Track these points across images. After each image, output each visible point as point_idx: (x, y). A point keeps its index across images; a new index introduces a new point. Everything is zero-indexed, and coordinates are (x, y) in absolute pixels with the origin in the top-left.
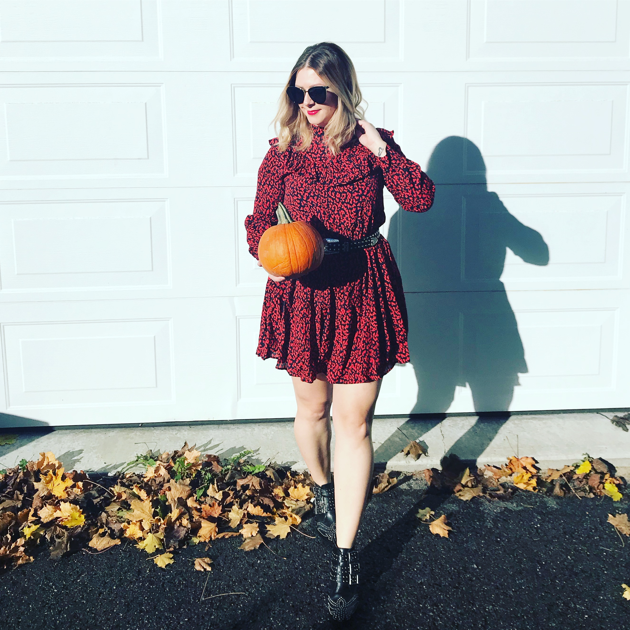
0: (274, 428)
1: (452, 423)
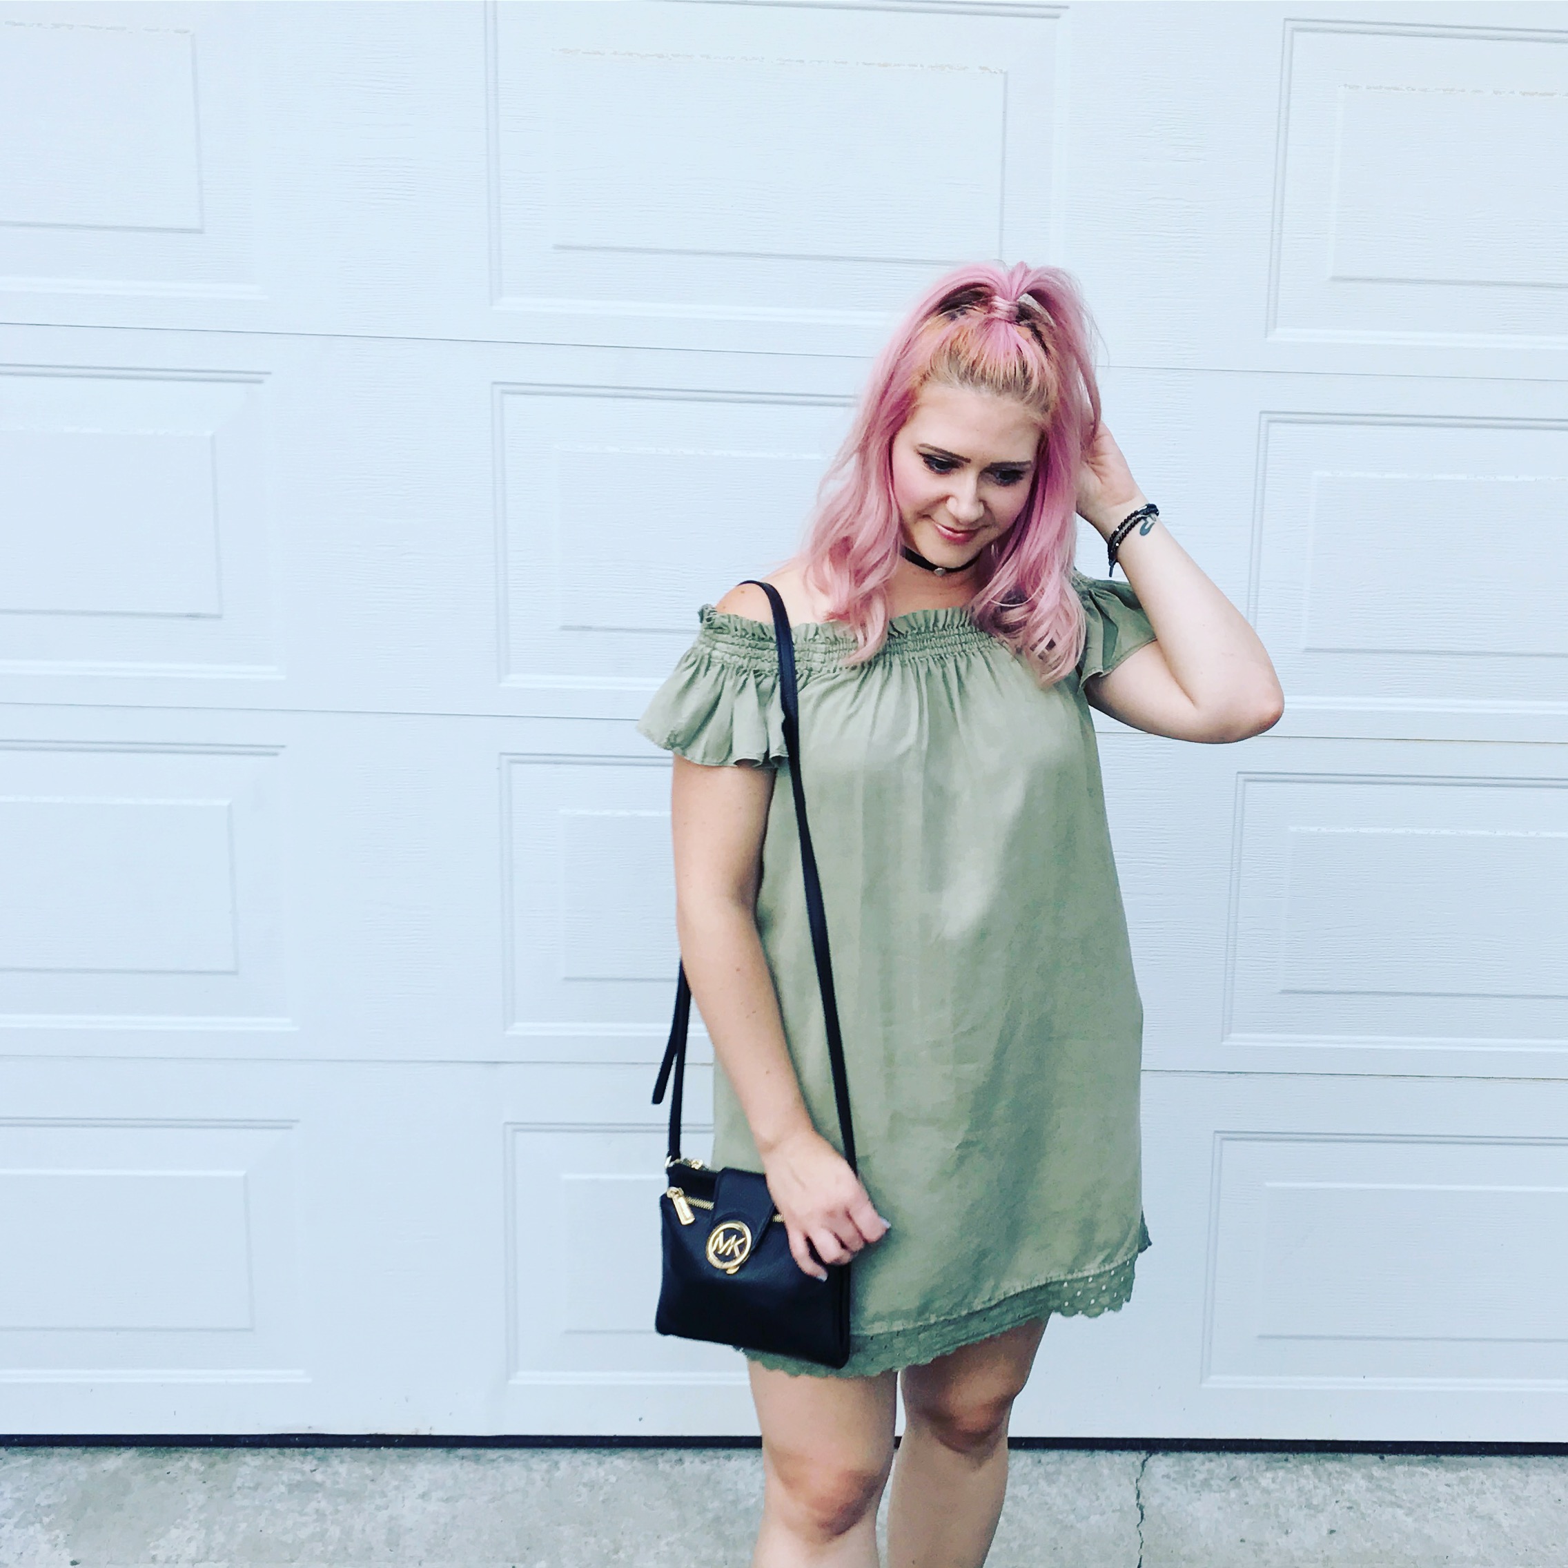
1: (1177, 1468)
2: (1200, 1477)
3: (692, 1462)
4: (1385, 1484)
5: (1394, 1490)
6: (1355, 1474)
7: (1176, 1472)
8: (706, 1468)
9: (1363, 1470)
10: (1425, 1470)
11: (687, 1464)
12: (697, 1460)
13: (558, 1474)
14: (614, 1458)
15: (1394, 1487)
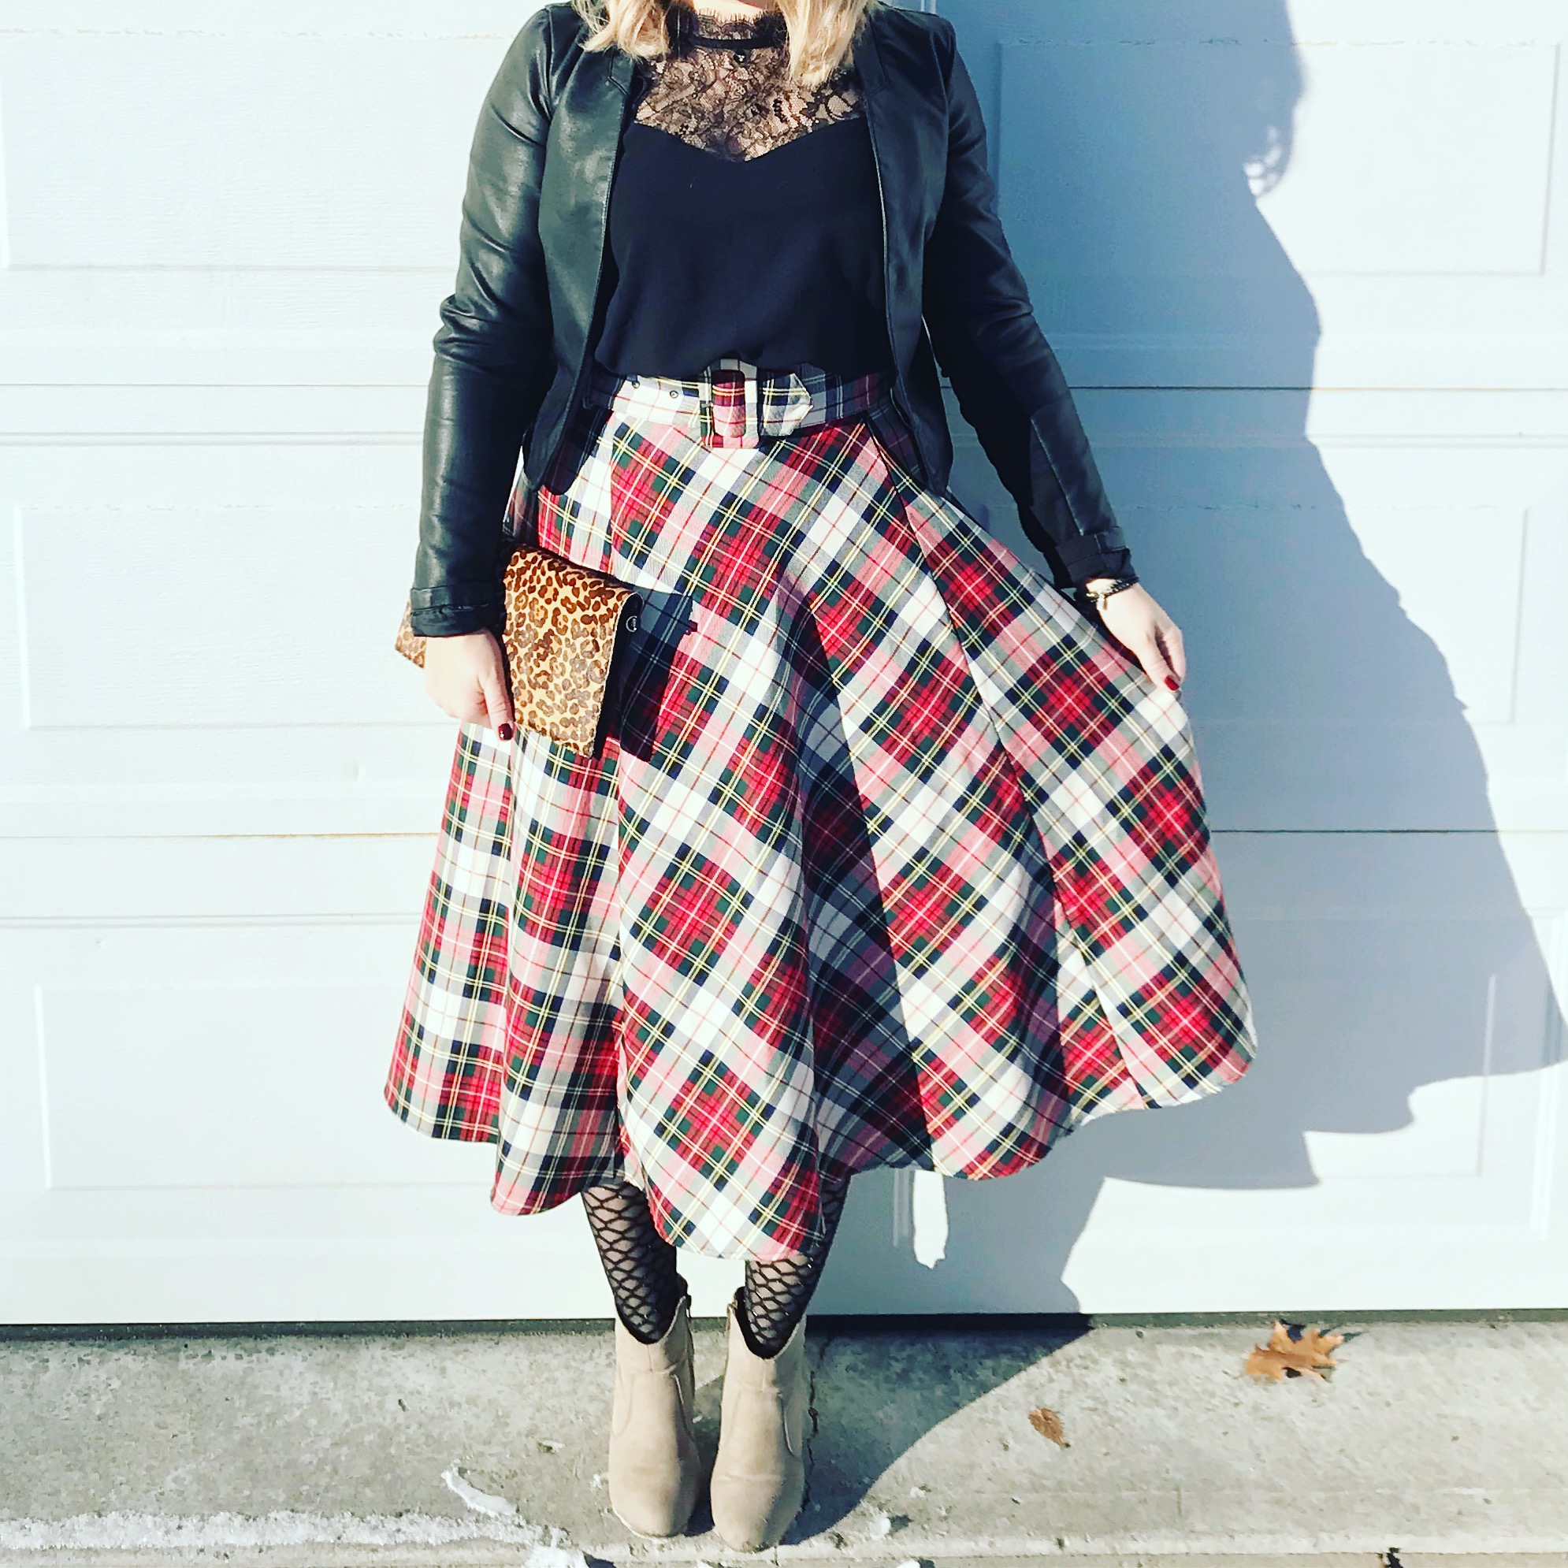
0: (130, 1358)
1: (866, 1356)
2: (897, 1367)
3: (224, 1358)
4: (1143, 1372)
5: (1155, 1382)
6: (1103, 1359)
7: (864, 1362)
8: (241, 1365)
9: (1116, 1354)
10: (1196, 1350)
11: (217, 1362)
12: (231, 1356)
13: (45, 1378)
14: (122, 1352)
15: (1155, 1377)
